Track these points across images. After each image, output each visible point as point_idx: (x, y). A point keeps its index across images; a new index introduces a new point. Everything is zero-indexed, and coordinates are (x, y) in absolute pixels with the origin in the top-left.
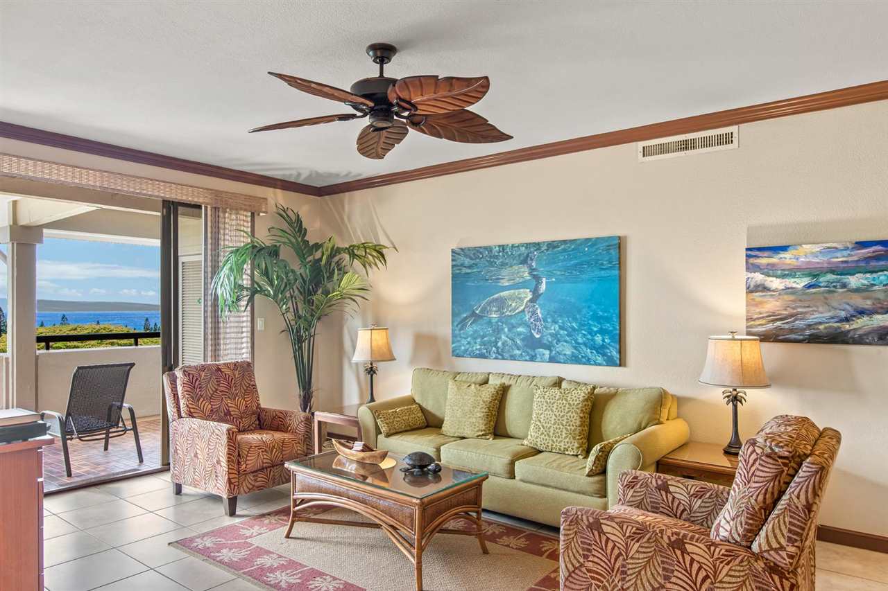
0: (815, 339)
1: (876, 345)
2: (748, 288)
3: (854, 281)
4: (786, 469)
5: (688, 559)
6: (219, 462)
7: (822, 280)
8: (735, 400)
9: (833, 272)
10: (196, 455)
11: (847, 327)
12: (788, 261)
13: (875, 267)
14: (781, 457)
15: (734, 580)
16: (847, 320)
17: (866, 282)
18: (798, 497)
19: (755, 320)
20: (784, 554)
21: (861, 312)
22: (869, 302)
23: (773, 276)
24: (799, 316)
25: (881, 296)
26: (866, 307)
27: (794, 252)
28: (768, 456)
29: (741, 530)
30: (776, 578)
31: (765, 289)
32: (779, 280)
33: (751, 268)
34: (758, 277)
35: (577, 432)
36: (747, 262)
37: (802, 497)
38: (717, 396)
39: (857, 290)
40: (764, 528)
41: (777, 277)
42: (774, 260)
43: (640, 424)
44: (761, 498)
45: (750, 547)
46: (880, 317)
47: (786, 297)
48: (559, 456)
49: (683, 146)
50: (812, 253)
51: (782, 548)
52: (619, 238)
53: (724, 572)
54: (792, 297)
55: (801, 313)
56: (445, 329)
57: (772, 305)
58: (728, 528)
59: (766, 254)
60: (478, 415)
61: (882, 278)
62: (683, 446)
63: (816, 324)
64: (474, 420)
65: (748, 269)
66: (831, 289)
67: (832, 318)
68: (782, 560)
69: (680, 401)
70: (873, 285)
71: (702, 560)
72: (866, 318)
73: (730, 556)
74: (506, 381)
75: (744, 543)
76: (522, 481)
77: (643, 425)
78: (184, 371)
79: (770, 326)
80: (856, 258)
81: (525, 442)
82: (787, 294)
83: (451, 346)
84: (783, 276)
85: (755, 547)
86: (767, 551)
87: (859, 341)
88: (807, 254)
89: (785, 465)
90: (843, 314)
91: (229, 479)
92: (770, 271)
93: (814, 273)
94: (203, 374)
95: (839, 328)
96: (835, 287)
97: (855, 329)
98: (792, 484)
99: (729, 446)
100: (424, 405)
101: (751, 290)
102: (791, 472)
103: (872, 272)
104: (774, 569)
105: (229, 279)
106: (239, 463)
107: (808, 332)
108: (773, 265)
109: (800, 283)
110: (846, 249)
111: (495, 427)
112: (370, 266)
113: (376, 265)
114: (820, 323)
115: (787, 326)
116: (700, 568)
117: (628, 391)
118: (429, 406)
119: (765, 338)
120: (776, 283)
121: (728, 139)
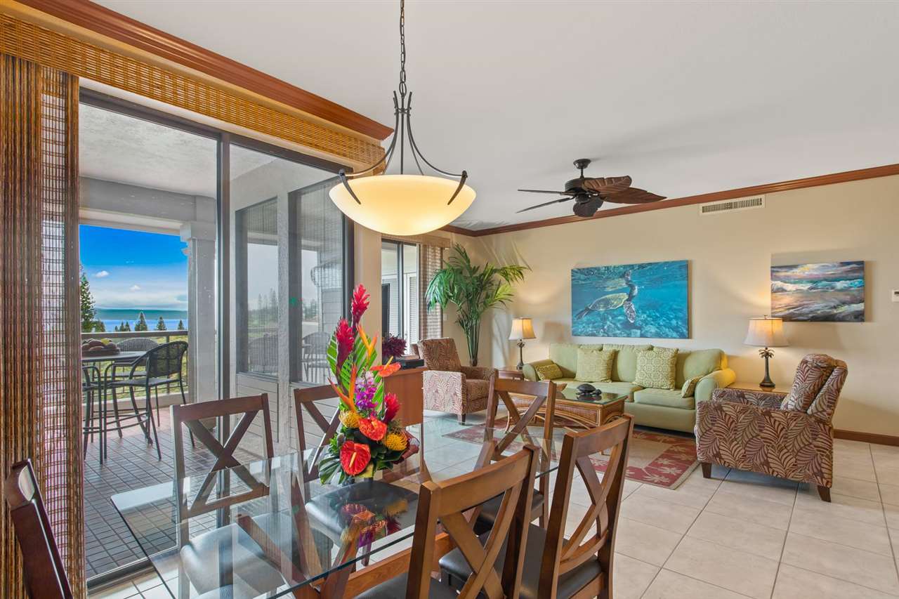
0: (815, 319)
1: (853, 321)
2: (772, 290)
3: (839, 285)
4: (825, 373)
5: (772, 420)
6: (455, 394)
7: (820, 285)
8: (767, 355)
9: (826, 280)
10: (437, 391)
11: (835, 311)
12: (798, 274)
13: (853, 276)
14: (822, 368)
15: (798, 428)
16: (835, 307)
17: (846, 285)
18: (833, 385)
19: (776, 309)
20: (825, 413)
21: (844, 303)
22: (849, 297)
23: (788, 283)
24: (806, 306)
25: (856, 293)
26: (847, 300)
27: (802, 269)
28: (815, 367)
29: (801, 404)
30: (821, 425)
31: (783, 290)
32: (792, 285)
33: (774, 278)
34: (779, 284)
35: (669, 376)
36: (772, 275)
37: (835, 386)
38: (756, 353)
39: (841, 290)
40: (814, 402)
41: (791, 283)
42: (790, 273)
43: (708, 370)
44: (812, 388)
45: (806, 413)
46: (855, 305)
47: (795, 295)
48: (657, 390)
49: (729, 206)
50: (813, 269)
51: (824, 410)
52: (687, 261)
53: (793, 424)
54: (800, 295)
55: (807, 304)
56: (567, 318)
57: (786, 300)
58: (793, 404)
59: (784, 270)
60: (601, 368)
61: (857, 283)
62: (733, 383)
63: (815, 310)
64: (599, 371)
65: (772, 279)
66: (825, 290)
67: (826, 306)
68: (824, 416)
69: (729, 358)
70: (851, 287)
71: (780, 420)
72: (846, 306)
73: (795, 417)
74: (615, 348)
75: (803, 411)
76: (639, 403)
77: (711, 370)
78: (424, 343)
79: (787, 312)
80: (839, 272)
81: (634, 383)
82: (797, 293)
83: (571, 330)
84: (795, 283)
85: (809, 411)
86: (816, 413)
87: (842, 319)
88: (809, 270)
89: (825, 371)
90: (832, 304)
91: (463, 404)
92: (786, 280)
93: (814, 281)
94: (434, 345)
95: (830, 312)
96: (827, 289)
97: (840, 313)
98: (829, 379)
99: (763, 382)
100: (560, 365)
101: (774, 291)
102: (828, 374)
103: (850, 280)
104: (820, 421)
105: (439, 289)
106: (467, 395)
107: (811, 315)
108: (788, 276)
109: (805, 287)
110: (835, 266)
111: (612, 375)
112: (512, 280)
113: (516, 279)
114: (818, 310)
115: (797, 312)
116: (780, 424)
117: (697, 352)
118: (564, 364)
119: (786, 319)
120: (789, 287)
121: (759, 202)
